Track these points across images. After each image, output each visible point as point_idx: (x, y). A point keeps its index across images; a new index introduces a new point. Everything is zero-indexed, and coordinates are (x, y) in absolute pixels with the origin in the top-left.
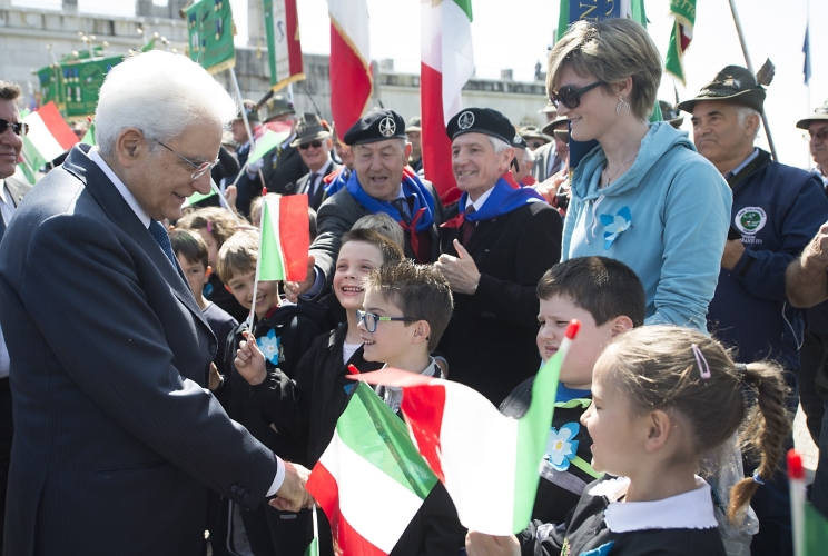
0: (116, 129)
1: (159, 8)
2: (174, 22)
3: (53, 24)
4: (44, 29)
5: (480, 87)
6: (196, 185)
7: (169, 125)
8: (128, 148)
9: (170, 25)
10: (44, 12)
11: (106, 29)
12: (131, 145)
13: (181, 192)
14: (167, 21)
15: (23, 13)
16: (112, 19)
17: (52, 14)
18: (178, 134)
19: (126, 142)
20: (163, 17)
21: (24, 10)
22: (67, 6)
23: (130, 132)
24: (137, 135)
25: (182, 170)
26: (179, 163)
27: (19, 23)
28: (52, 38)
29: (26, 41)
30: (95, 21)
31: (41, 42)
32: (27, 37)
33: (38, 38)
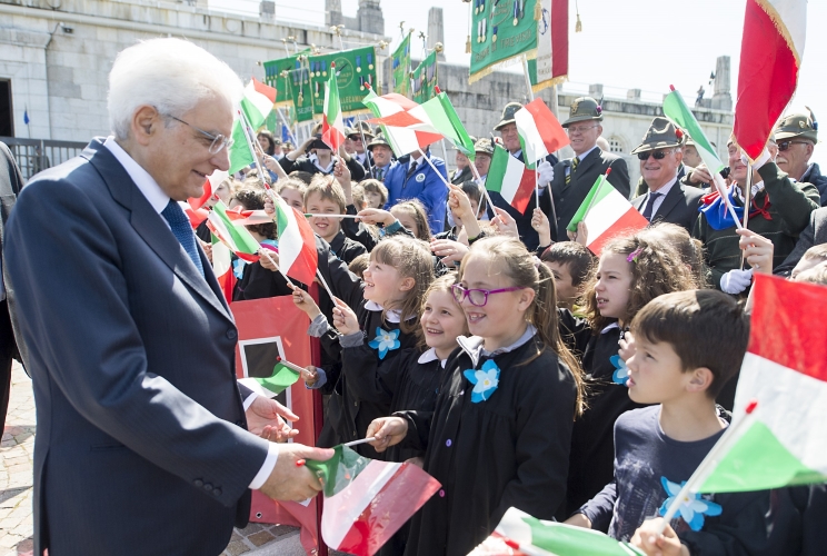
0: (130, 109)
1: (348, 19)
2: (362, 34)
3: (251, 31)
4: (243, 36)
5: (643, 111)
6: (215, 161)
7: (180, 99)
8: (144, 126)
9: (360, 37)
10: (243, 19)
11: (299, 38)
12: (146, 123)
13: (202, 169)
14: (357, 33)
15: (224, 20)
16: (306, 28)
17: (251, 22)
18: (192, 107)
19: (141, 120)
20: (353, 29)
21: (225, 16)
22: (264, 14)
23: (144, 109)
24: (153, 112)
25: (198, 145)
26: (196, 138)
27: (220, 29)
28: (250, 45)
29: (227, 46)
30: (290, 29)
31: (240, 48)
32: (227, 42)
33: (237, 43)
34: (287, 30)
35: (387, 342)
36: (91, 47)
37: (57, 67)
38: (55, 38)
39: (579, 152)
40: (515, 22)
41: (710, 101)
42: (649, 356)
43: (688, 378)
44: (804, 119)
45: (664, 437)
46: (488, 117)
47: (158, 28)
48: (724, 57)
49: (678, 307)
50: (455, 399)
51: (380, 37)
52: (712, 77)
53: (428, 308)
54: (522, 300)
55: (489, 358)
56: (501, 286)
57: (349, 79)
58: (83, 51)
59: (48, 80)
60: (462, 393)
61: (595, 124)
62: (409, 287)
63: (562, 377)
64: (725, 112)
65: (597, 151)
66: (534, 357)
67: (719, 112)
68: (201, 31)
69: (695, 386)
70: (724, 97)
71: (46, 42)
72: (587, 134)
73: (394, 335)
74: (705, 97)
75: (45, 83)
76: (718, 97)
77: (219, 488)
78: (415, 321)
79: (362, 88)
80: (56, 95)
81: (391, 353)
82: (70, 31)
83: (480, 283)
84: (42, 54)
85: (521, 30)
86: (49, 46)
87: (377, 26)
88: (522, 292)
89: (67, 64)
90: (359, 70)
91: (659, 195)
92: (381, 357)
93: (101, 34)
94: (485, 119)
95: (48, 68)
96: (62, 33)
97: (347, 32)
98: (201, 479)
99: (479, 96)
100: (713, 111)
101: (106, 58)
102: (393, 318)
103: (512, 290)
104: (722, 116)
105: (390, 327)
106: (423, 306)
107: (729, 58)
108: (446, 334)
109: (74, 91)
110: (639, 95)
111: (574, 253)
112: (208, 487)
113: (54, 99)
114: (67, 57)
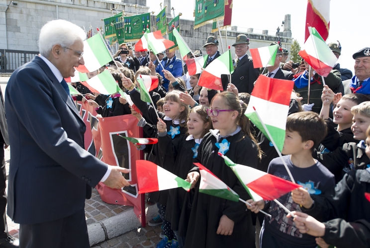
3: (91, 4)
4: (87, 6)
5: (254, 37)
6: (80, 62)
11: (111, 7)
12: (57, 51)
16: (114, 3)
17: (91, 1)
18: (73, 44)
19: (55, 50)
20: (133, 3)
23: (56, 46)
24: (59, 46)
27: (78, 4)
28: (91, 10)
29: (81, 10)
30: (107, 3)
31: (86, 11)
32: (81, 9)
33: (85, 9)
34: (106, 4)
35: (175, 131)
36: (24, 11)
37: (10, 19)
38: (10, 7)
39: (239, 56)
40: (215, 5)
41: (282, 33)
42: (289, 136)
43: (304, 144)
44: (336, 45)
45: (293, 165)
46: (190, 40)
47: (52, 3)
48: (288, 15)
49: (300, 118)
50: (210, 154)
51: (145, 7)
52: (283, 23)
53: (189, 119)
54: (233, 115)
55: (224, 138)
56: (224, 109)
57: (139, 26)
58: (21, 12)
59: (7, 24)
60: (213, 152)
61: (246, 45)
62: (183, 110)
63: (253, 146)
64: (288, 38)
65: (247, 56)
66: (242, 139)
67: (286, 38)
68: (70, 4)
69: (307, 147)
70: (288, 31)
71: (6, 9)
72: (243, 49)
73: (177, 129)
74: (280, 31)
75: (5, 26)
76: (285, 32)
77: (90, 180)
78: (185, 124)
79: (144, 29)
80: (10, 31)
81: (176, 136)
82: (16, 4)
83: (216, 108)
84: (4, 14)
85: (217, 8)
86: (7, 11)
87: (143, 2)
88: (233, 112)
89: (14, 18)
90: (143, 22)
91: (273, 74)
92: (173, 138)
93: (29, 5)
94: (189, 41)
95: (6, 20)
96: (12, 5)
97: (131, 5)
98: (84, 176)
99: (186, 31)
100: (283, 37)
101: (31, 15)
102: (176, 122)
103: (229, 111)
104: (287, 39)
105: (175, 126)
106: (188, 119)
107: (290, 15)
108: (195, 129)
109: (18, 29)
110: (252, 31)
111: (245, 97)
112: (86, 180)
113: (9, 32)
114: (15, 15)
